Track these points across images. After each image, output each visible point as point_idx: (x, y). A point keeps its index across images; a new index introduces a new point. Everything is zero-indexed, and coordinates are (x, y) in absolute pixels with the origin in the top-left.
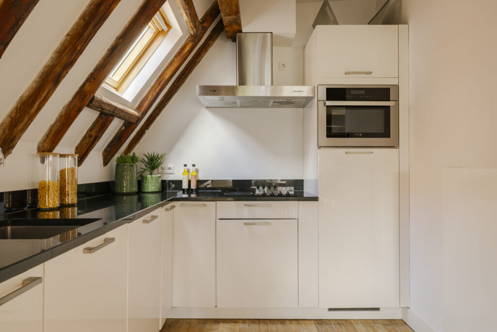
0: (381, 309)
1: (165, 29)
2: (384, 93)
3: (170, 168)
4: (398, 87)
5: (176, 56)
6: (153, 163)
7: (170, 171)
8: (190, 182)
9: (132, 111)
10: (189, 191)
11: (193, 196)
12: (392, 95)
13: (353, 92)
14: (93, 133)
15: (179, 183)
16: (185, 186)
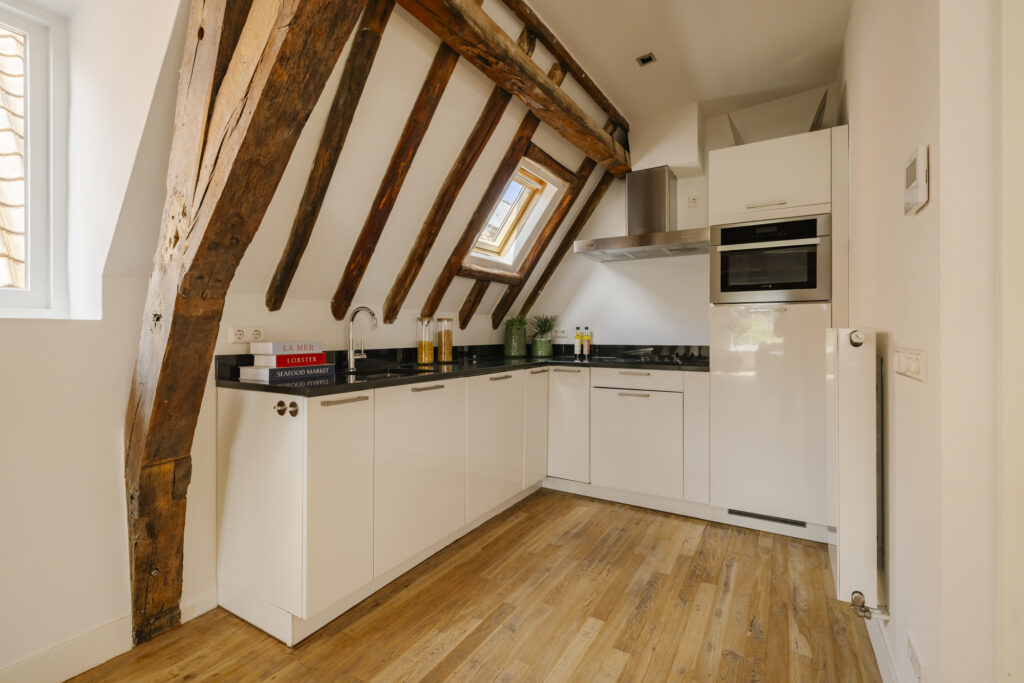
0: (808, 526)
1: (540, 187)
2: (807, 227)
3: (563, 332)
4: (829, 216)
5: (555, 212)
6: (546, 325)
7: (562, 335)
8: (582, 346)
9: (515, 274)
10: (582, 356)
11: (586, 361)
12: (820, 230)
13: (759, 231)
14: (472, 299)
15: (571, 348)
16: (577, 351)
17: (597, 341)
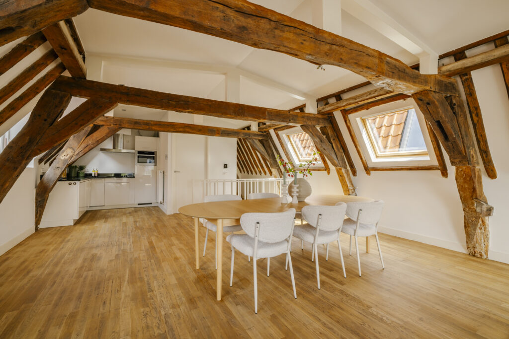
2: (153, 153)
4: (156, 152)
6: (82, 168)
7: (88, 171)
8: (95, 174)
11: (97, 177)
13: (145, 152)
15: (91, 175)
16: (93, 175)
17: (99, 172)
